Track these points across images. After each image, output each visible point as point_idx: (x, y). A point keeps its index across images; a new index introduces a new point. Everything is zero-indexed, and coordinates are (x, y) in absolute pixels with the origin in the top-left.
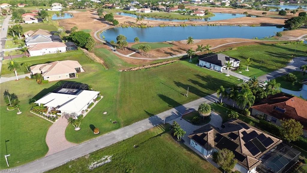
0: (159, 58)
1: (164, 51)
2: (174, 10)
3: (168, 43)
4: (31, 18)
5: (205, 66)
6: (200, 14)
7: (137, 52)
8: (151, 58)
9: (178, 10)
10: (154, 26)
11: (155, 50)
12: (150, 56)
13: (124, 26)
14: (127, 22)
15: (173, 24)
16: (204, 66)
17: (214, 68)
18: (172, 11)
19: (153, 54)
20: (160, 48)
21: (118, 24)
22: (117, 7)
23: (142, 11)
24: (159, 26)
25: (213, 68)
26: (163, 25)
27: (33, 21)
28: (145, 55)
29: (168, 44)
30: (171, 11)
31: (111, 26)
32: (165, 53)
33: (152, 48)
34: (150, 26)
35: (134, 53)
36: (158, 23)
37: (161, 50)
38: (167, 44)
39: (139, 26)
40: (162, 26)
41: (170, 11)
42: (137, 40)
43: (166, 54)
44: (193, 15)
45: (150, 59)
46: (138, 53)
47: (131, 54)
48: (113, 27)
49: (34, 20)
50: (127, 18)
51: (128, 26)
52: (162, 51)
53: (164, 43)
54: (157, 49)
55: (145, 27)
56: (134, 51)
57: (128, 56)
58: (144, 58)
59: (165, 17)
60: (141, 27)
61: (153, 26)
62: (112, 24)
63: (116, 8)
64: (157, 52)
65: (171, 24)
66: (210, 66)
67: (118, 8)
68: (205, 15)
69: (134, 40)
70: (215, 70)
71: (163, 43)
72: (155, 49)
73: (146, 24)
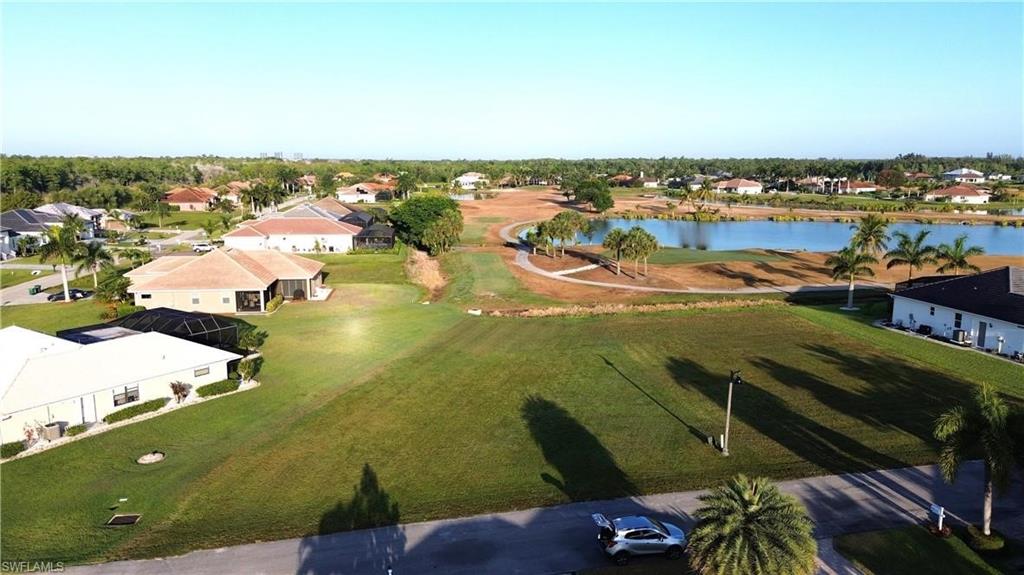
2: (858, 190)
4: (359, 190)
5: (924, 330)
6: (967, 198)
7: (603, 266)
9: (873, 189)
10: (751, 218)
11: (696, 267)
12: (650, 279)
13: (632, 216)
14: (645, 208)
15: (831, 216)
16: (917, 326)
17: (981, 340)
18: (848, 190)
19: (672, 275)
21: (611, 210)
22: (648, 181)
23: (729, 189)
24: (771, 219)
25: (974, 333)
26: (787, 218)
27: (362, 197)
28: (632, 274)
30: (845, 193)
34: (732, 219)
35: (594, 266)
36: (769, 213)
39: (688, 216)
40: (781, 218)
41: (840, 192)
44: (937, 200)
45: (642, 288)
47: (572, 271)
48: (591, 216)
49: (367, 193)
51: (645, 216)
56: (595, 262)
57: (557, 274)
58: (622, 283)
61: (744, 217)
62: (593, 208)
63: (645, 184)
64: (699, 273)
65: (821, 216)
66: (958, 324)
67: (654, 185)
68: (991, 200)
70: (989, 351)
73: (716, 211)
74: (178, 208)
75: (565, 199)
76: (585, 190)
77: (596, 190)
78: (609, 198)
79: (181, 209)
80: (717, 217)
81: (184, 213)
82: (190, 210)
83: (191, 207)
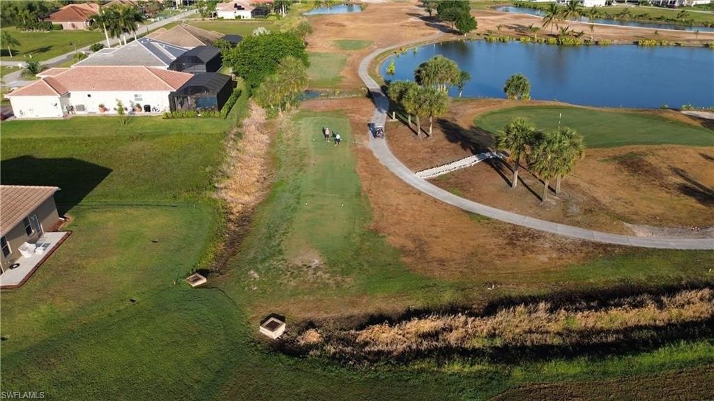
0: (642, 237)
1: (677, 172)
2: (694, 3)
3: (691, 117)
4: (236, 4)
7: (487, 161)
8: (577, 224)
9: (707, 1)
10: (616, 41)
11: (615, 158)
12: (566, 201)
13: (494, 39)
14: (510, 28)
15: (699, 40)
18: (685, 3)
19: (591, 182)
20: (643, 148)
21: (474, 31)
24: (637, 43)
26: (653, 42)
27: (240, 13)
28: (537, 186)
29: (697, 123)
31: (451, 34)
32: (687, 190)
33: (596, 142)
34: (597, 43)
35: (471, 161)
36: (631, 34)
37: (651, 159)
38: (689, 125)
39: (552, 40)
40: (647, 42)
42: (517, 87)
43: (692, 202)
45: (561, 230)
46: (497, 165)
47: (443, 170)
48: (454, 38)
49: (243, 9)
50: (517, 18)
51: (507, 39)
52: (664, 168)
53: (671, 115)
54: (626, 150)
55: (574, 45)
56: (477, 150)
57: (419, 179)
58: (522, 212)
59: (658, 19)
60: (560, 44)
61: (608, 41)
62: (455, 28)
64: (625, 174)
65: (688, 41)
69: (505, 86)
71: (665, 120)
72: (610, 152)
73: (581, 34)
74: (61, 27)
75: (427, 14)
76: (448, 10)
77: (459, 10)
78: (472, 20)
79: (64, 28)
80: (580, 41)
81: (68, 32)
82: (72, 29)
83: (73, 26)
